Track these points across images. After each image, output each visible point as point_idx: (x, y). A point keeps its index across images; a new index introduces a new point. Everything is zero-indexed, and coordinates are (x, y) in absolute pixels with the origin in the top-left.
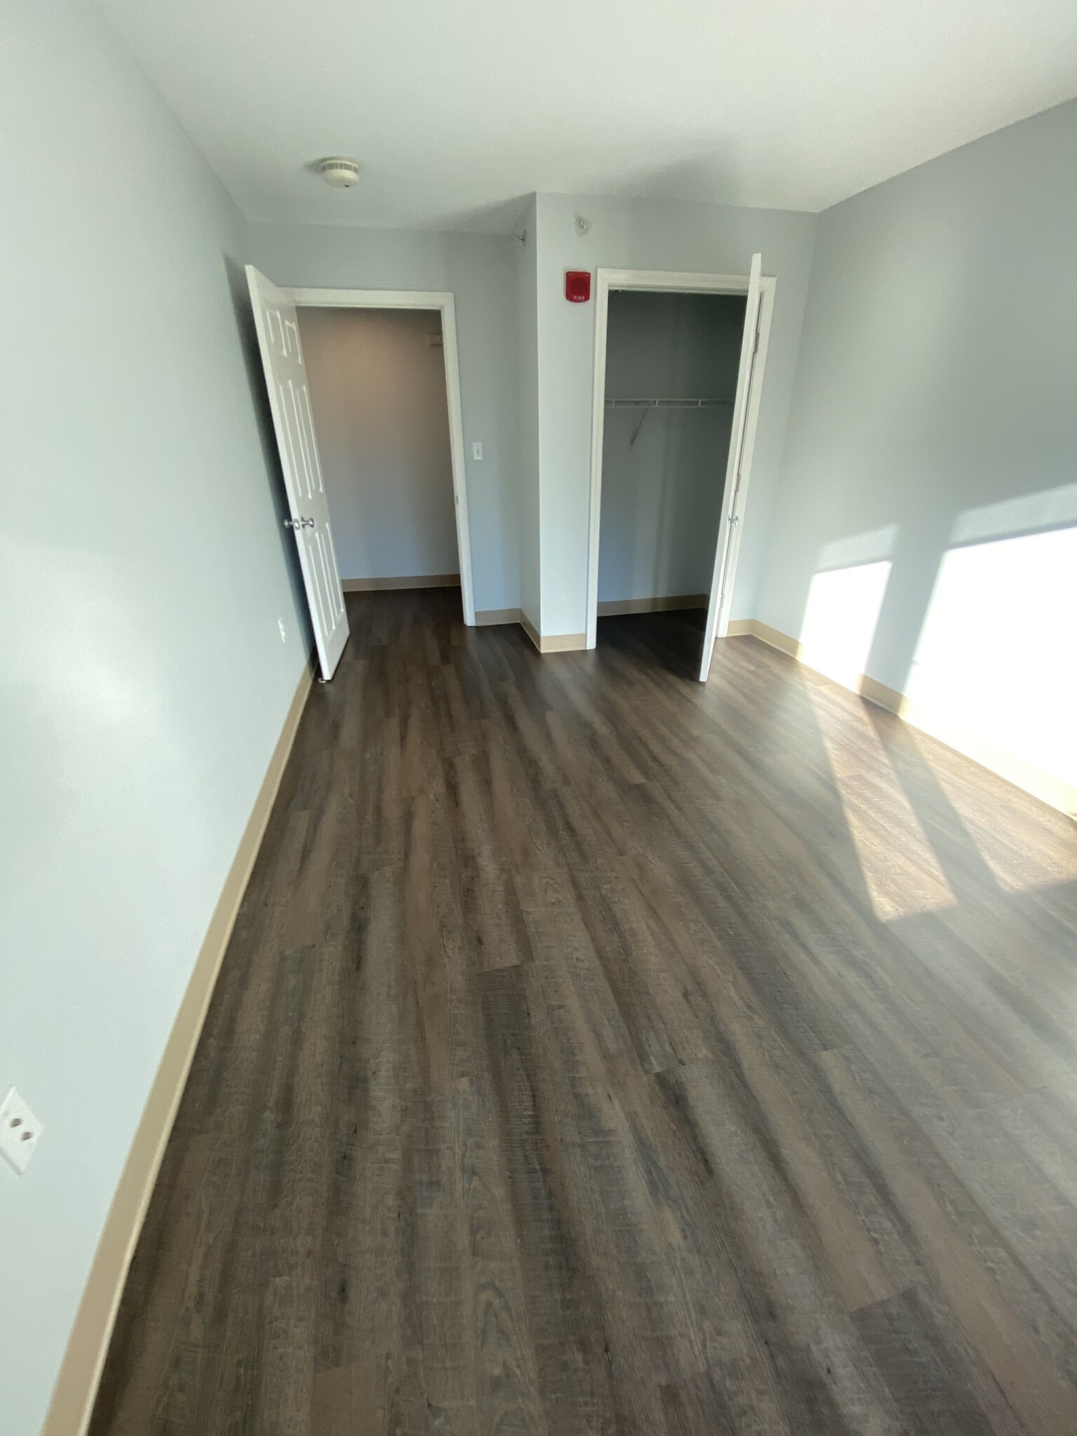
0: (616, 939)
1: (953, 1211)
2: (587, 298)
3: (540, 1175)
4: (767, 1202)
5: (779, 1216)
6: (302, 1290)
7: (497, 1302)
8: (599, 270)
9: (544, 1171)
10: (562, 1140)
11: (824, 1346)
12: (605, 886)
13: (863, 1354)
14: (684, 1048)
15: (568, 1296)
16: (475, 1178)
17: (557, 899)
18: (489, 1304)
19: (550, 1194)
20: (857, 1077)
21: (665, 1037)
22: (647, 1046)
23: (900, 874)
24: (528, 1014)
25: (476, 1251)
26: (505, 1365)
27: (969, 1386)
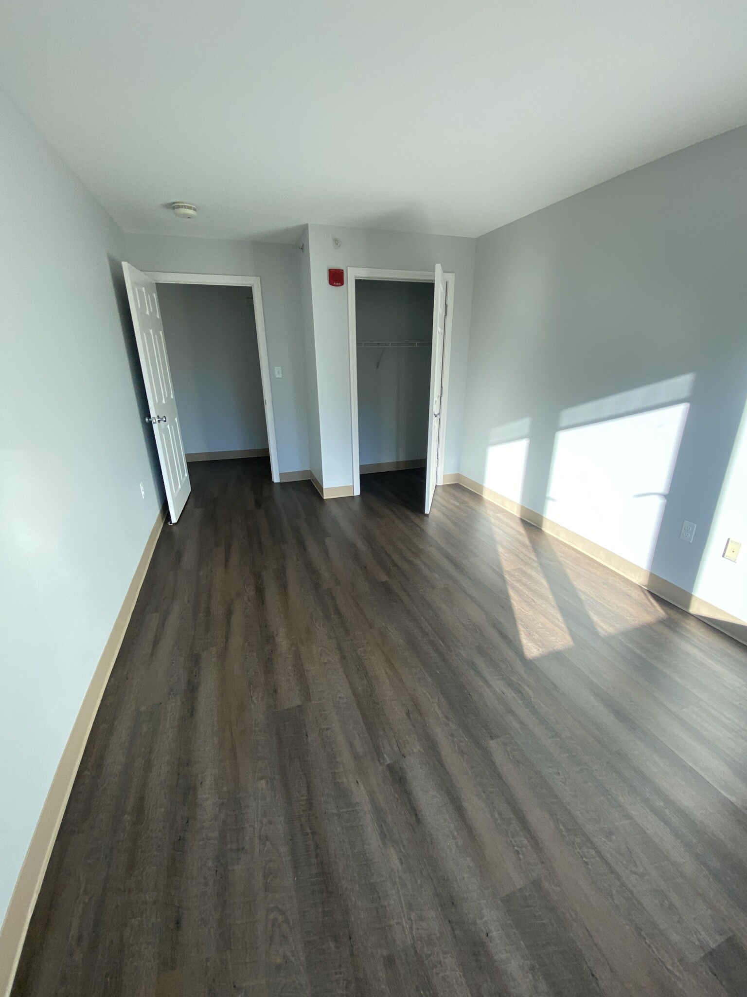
0: (365, 682)
1: (564, 830)
2: (342, 284)
3: (310, 836)
4: (453, 835)
5: (460, 843)
6: (150, 925)
7: (280, 918)
8: (349, 269)
9: (313, 833)
10: (325, 813)
11: (485, 919)
12: (360, 649)
13: (509, 922)
14: (405, 747)
15: (327, 909)
16: (268, 843)
17: (328, 660)
18: (275, 920)
19: (317, 847)
20: (510, 754)
21: (394, 741)
22: (382, 748)
23: (541, 628)
24: (307, 735)
25: (267, 888)
26: (285, 956)
27: (572, 935)
